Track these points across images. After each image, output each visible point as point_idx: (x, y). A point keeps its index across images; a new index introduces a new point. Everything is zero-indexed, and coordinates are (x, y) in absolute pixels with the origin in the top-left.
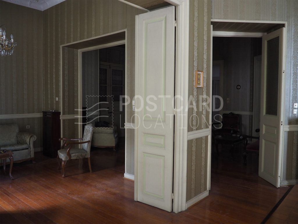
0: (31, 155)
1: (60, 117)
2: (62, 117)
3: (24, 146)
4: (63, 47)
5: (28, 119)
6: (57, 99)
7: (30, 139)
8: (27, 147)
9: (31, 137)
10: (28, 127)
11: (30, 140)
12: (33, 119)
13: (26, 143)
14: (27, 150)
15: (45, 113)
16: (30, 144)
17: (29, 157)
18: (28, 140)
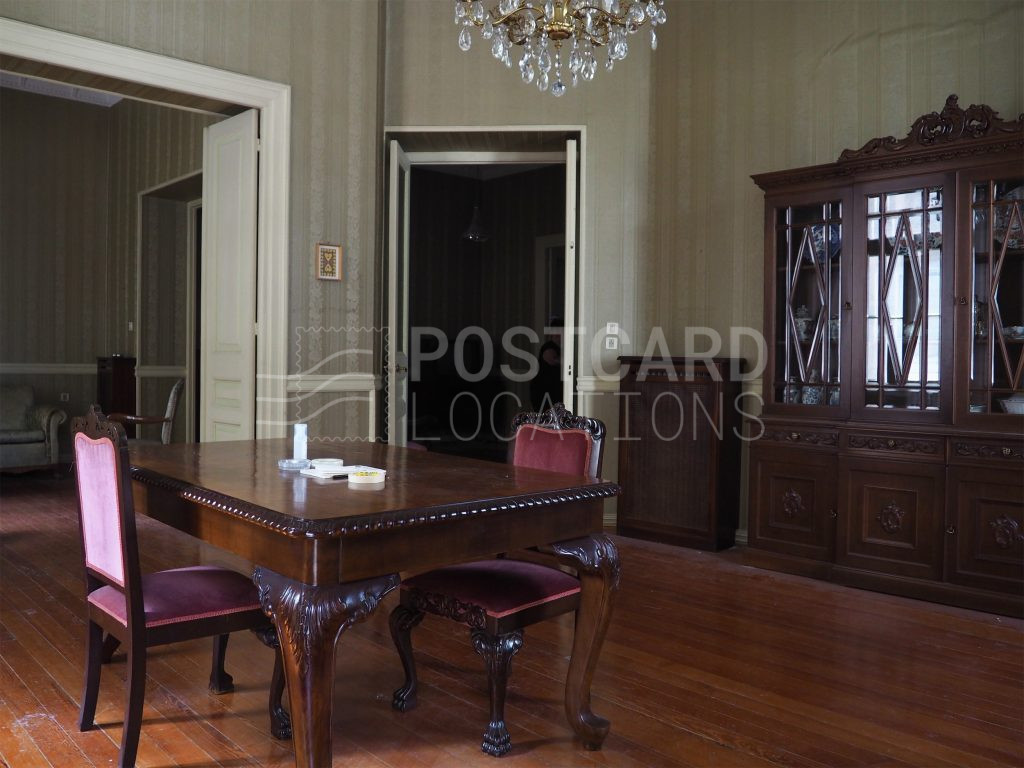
0: (50, 457)
1: (134, 371)
2: (139, 372)
3: (34, 435)
4: (143, 196)
5: (67, 376)
6: (131, 326)
7: (51, 416)
8: (41, 437)
9: (52, 413)
10: (65, 397)
11: (49, 421)
12: (80, 377)
13: (41, 429)
14: (39, 445)
15: (102, 362)
16: (48, 431)
17: (44, 463)
18: (45, 421)
